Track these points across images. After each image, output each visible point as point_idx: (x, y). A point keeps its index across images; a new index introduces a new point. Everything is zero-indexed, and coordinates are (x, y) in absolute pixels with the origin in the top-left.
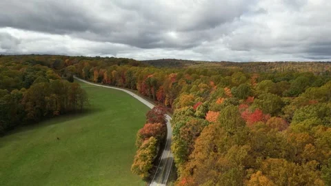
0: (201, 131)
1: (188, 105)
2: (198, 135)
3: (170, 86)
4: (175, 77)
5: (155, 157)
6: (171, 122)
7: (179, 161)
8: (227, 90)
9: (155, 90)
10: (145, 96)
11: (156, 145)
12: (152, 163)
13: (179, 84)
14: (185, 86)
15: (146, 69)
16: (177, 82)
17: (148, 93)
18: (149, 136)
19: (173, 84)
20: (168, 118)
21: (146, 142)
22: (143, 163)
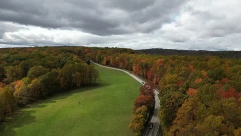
0: (182, 103)
1: (172, 83)
2: (180, 106)
3: (158, 69)
4: (161, 62)
5: (145, 121)
6: (158, 95)
7: (165, 125)
8: (204, 73)
9: (146, 71)
10: (139, 76)
11: (147, 112)
12: (144, 125)
13: (165, 67)
14: (170, 68)
15: (140, 56)
16: (163, 66)
17: (141, 74)
18: (141, 105)
19: (160, 67)
20: (156, 92)
21: (139, 109)
22: (137, 124)
